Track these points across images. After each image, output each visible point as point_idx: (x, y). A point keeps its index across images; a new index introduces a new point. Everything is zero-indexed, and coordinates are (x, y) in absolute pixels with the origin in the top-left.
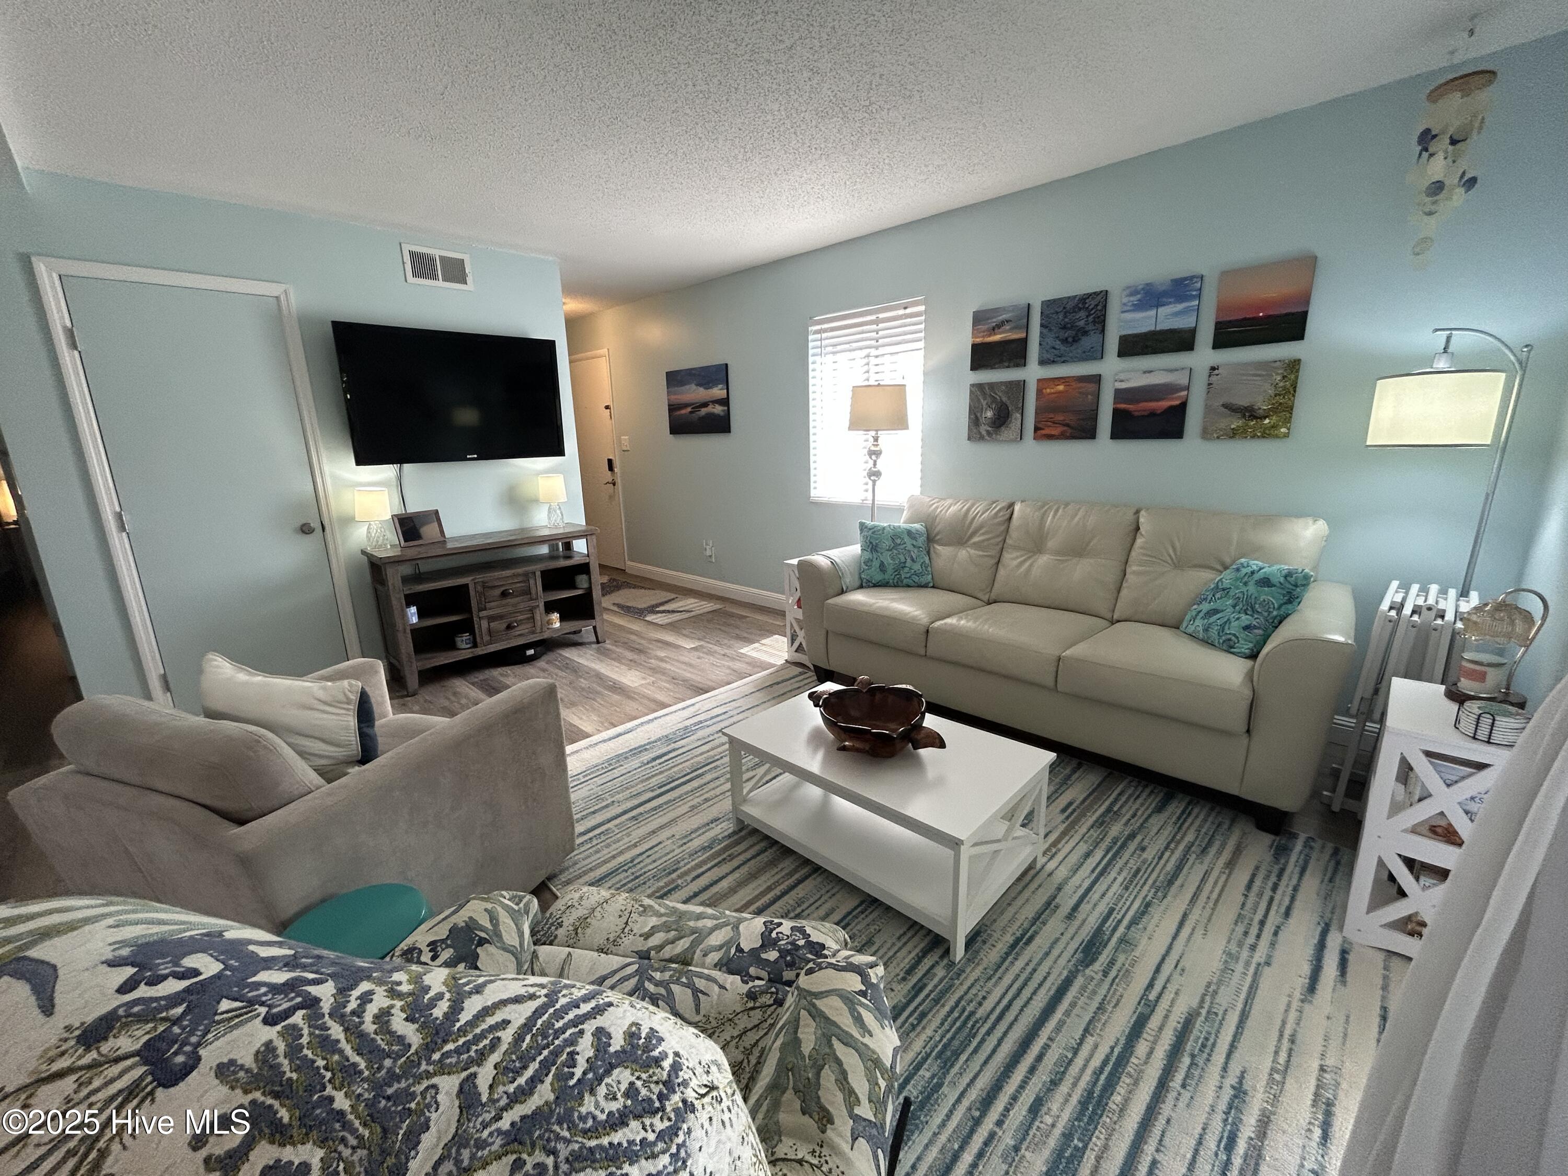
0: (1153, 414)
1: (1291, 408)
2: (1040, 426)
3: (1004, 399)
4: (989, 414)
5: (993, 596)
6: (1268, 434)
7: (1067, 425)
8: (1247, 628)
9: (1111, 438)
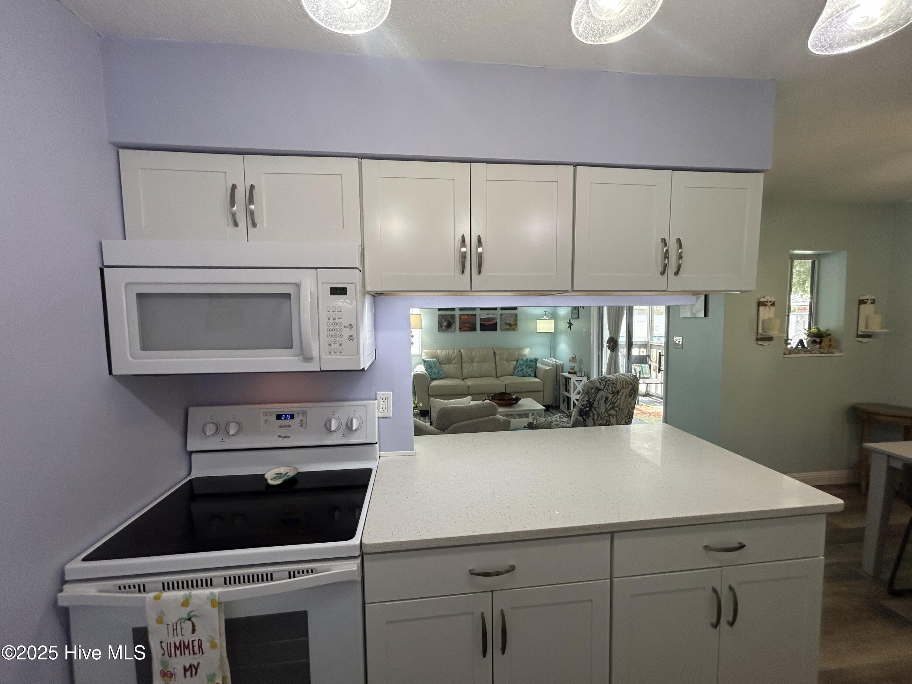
0: (490, 325)
1: (517, 324)
2: (461, 327)
3: (450, 320)
4: (445, 324)
5: (464, 377)
6: (514, 330)
7: (469, 327)
8: (531, 371)
9: (481, 331)
